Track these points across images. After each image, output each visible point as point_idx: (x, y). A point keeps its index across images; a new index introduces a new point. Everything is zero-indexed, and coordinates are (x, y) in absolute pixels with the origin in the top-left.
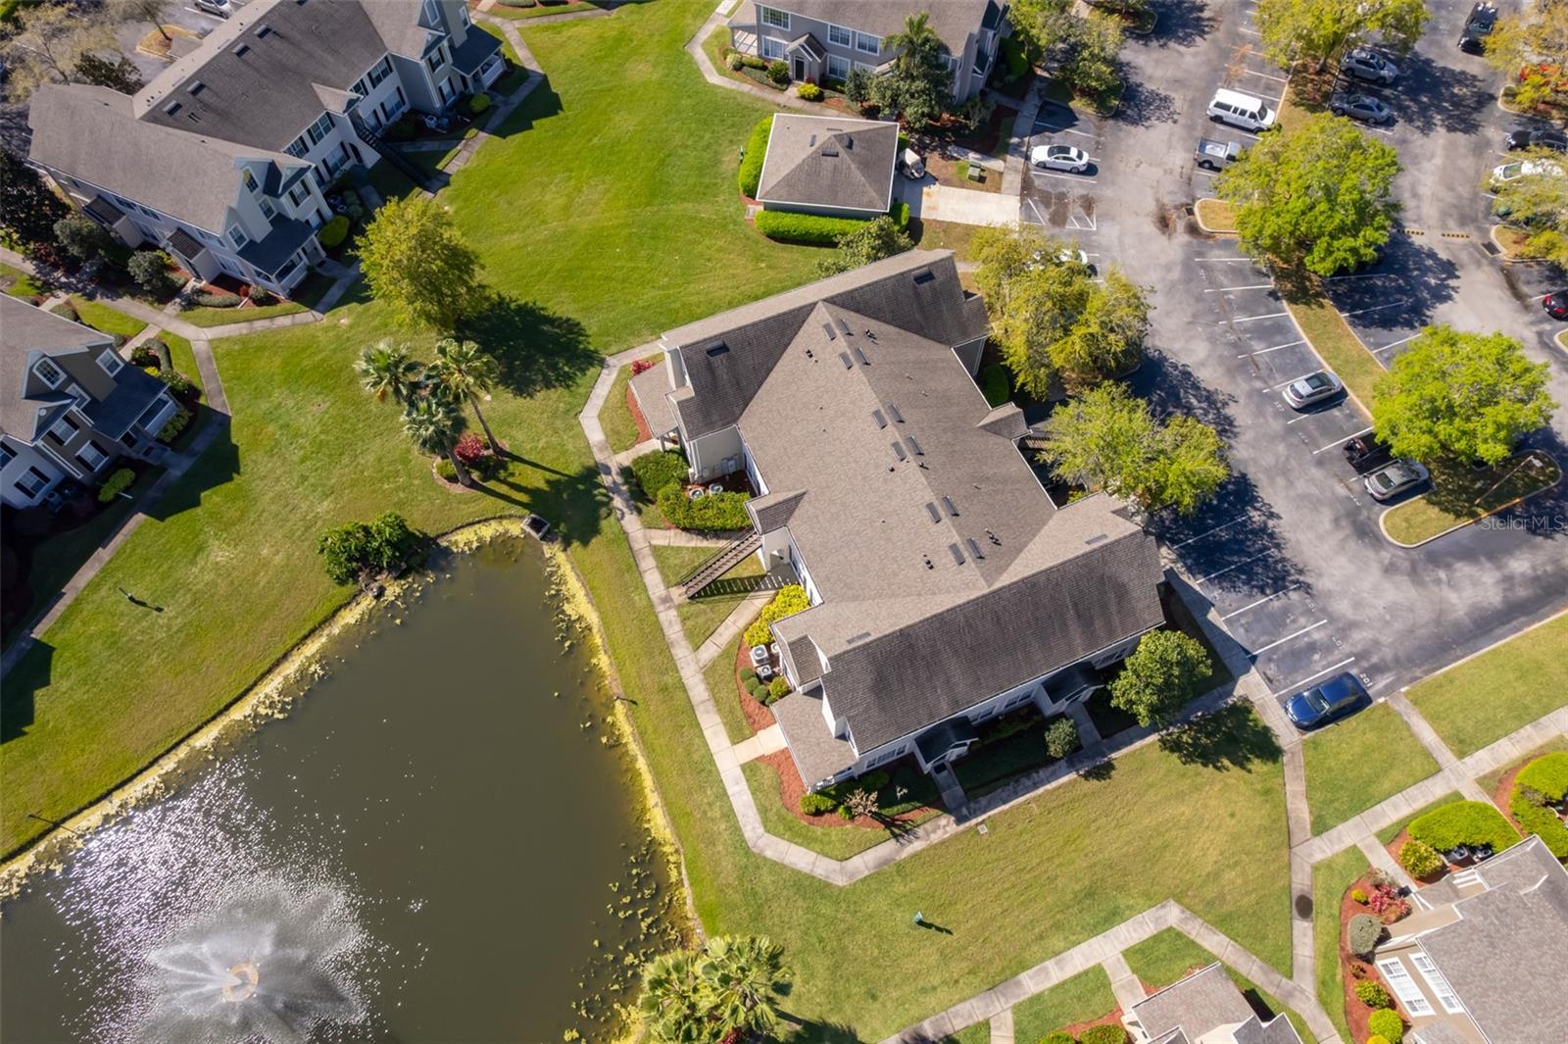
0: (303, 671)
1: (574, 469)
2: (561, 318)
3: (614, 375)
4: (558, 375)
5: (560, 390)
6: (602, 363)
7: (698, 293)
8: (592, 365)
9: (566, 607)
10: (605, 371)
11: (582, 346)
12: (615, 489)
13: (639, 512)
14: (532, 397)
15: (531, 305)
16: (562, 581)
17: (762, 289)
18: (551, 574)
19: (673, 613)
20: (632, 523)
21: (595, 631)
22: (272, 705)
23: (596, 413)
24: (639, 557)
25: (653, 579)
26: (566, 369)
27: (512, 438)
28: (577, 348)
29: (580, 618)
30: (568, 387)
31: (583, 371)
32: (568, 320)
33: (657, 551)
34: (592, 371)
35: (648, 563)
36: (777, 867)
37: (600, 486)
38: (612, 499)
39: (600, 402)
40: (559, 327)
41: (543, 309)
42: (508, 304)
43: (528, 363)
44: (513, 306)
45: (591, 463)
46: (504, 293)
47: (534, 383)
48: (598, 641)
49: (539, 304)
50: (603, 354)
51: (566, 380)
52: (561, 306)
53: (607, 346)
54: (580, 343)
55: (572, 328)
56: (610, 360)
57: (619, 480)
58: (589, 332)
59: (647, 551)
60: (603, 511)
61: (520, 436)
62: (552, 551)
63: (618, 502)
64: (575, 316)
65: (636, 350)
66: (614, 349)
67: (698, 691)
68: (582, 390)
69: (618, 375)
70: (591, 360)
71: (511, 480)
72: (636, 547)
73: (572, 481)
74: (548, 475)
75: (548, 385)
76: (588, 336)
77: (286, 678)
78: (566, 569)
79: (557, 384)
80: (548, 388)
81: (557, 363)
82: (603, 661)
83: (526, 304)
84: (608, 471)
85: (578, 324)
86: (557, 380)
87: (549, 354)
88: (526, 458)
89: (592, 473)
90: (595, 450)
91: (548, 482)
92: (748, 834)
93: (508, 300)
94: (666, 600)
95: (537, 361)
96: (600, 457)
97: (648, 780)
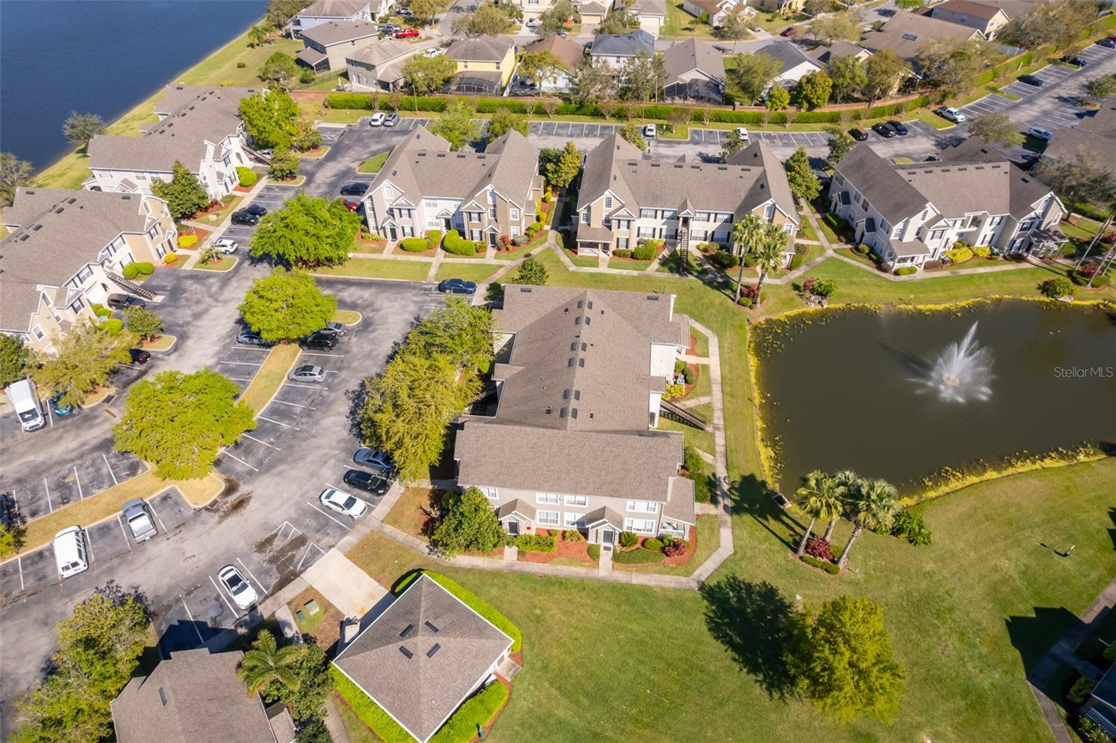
0: (936, 485)
1: (747, 518)
2: (723, 642)
3: (697, 572)
4: (739, 592)
5: (741, 578)
6: (702, 587)
7: (603, 611)
8: (711, 588)
9: (773, 455)
10: (703, 579)
11: (714, 607)
12: (724, 495)
13: (714, 475)
14: (764, 583)
15: (745, 670)
16: (771, 468)
17: (552, 589)
18: (777, 474)
19: (715, 422)
20: (721, 472)
21: (760, 438)
22: (954, 476)
23: (720, 550)
24: (724, 453)
25: (720, 439)
26: (731, 594)
27: (785, 558)
28: (717, 607)
29: (766, 446)
30: (734, 578)
31: (719, 585)
32: (717, 638)
33: (713, 453)
34: (713, 583)
35: (720, 448)
36: (709, 327)
37: (734, 501)
38: (729, 490)
39: (714, 556)
40: (726, 635)
41: (735, 660)
42: (765, 680)
43: (760, 613)
44: (761, 677)
45: (735, 517)
46: (765, 694)
47: (759, 594)
48: (759, 433)
49: (736, 667)
50: (698, 595)
51: (734, 584)
52: (717, 655)
53: (694, 599)
54: (713, 611)
55: (716, 629)
56: (695, 586)
57: (720, 499)
58: (703, 616)
59: (718, 455)
60: (737, 485)
61: (780, 558)
62: (773, 485)
63: (726, 487)
64: (708, 637)
65: (672, 585)
66: (688, 594)
67: (716, 389)
68: (725, 571)
69: (694, 571)
70: (710, 593)
71: (792, 533)
72: (723, 459)
73: (751, 511)
74: (766, 523)
75: (749, 586)
76: (706, 614)
77: (947, 485)
78: (767, 472)
79: (742, 585)
80: (749, 584)
81: (737, 602)
82: (759, 424)
83: (748, 673)
84: (725, 507)
85: (710, 629)
86: (741, 588)
87: (741, 612)
88: (778, 541)
89: (735, 510)
90: (730, 524)
91: (767, 520)
92: (716, 339)
93: (764, 686)
94: (716, 428)
95: (753, 611)
96: (728, 518)
97: (753, 374)
